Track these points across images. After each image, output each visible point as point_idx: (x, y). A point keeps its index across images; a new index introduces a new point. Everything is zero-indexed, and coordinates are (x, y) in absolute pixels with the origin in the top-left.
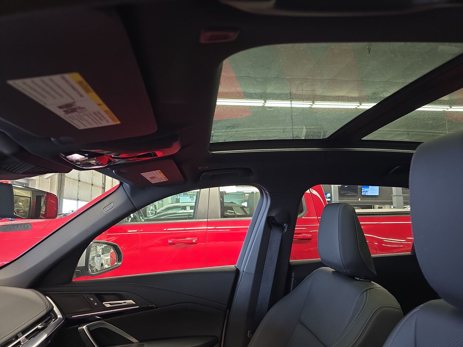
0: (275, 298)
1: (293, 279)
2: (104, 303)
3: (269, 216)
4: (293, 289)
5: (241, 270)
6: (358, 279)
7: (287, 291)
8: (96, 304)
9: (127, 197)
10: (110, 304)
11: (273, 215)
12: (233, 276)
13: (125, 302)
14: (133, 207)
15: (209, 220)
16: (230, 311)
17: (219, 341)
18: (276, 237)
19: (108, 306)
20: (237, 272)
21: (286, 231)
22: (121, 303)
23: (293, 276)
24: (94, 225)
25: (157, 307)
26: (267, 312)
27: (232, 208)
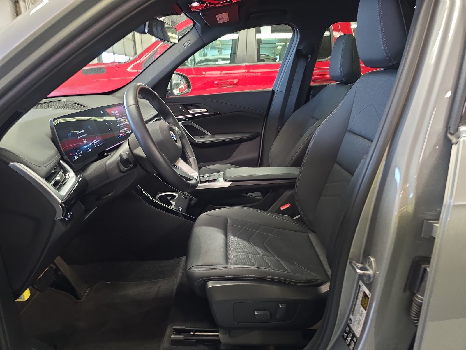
0: (298, 106)
1: (311, 95)
2: (188, 110)
3: (298, 49)
4: (311, 99)
5: (276, 90)
6: (350, 84)
7: (307, 100)
8: (184, 111)
9: (199, 36)
10: (193, 111)
11: (301, 48)
12: (270, 95)
13: (201, 110)
14: (204, 43)
15: (247, 64)
16: (267, 118)
17: (260, 135)
18: (302, 65)
19: (191, 112)
20: (273, 92)
21: (309, 60)
22: (199, 111)
23: (311, 93)
24: (178, 57)
25: (221, 114)
26: (292, 114)
27: (264, 60)
